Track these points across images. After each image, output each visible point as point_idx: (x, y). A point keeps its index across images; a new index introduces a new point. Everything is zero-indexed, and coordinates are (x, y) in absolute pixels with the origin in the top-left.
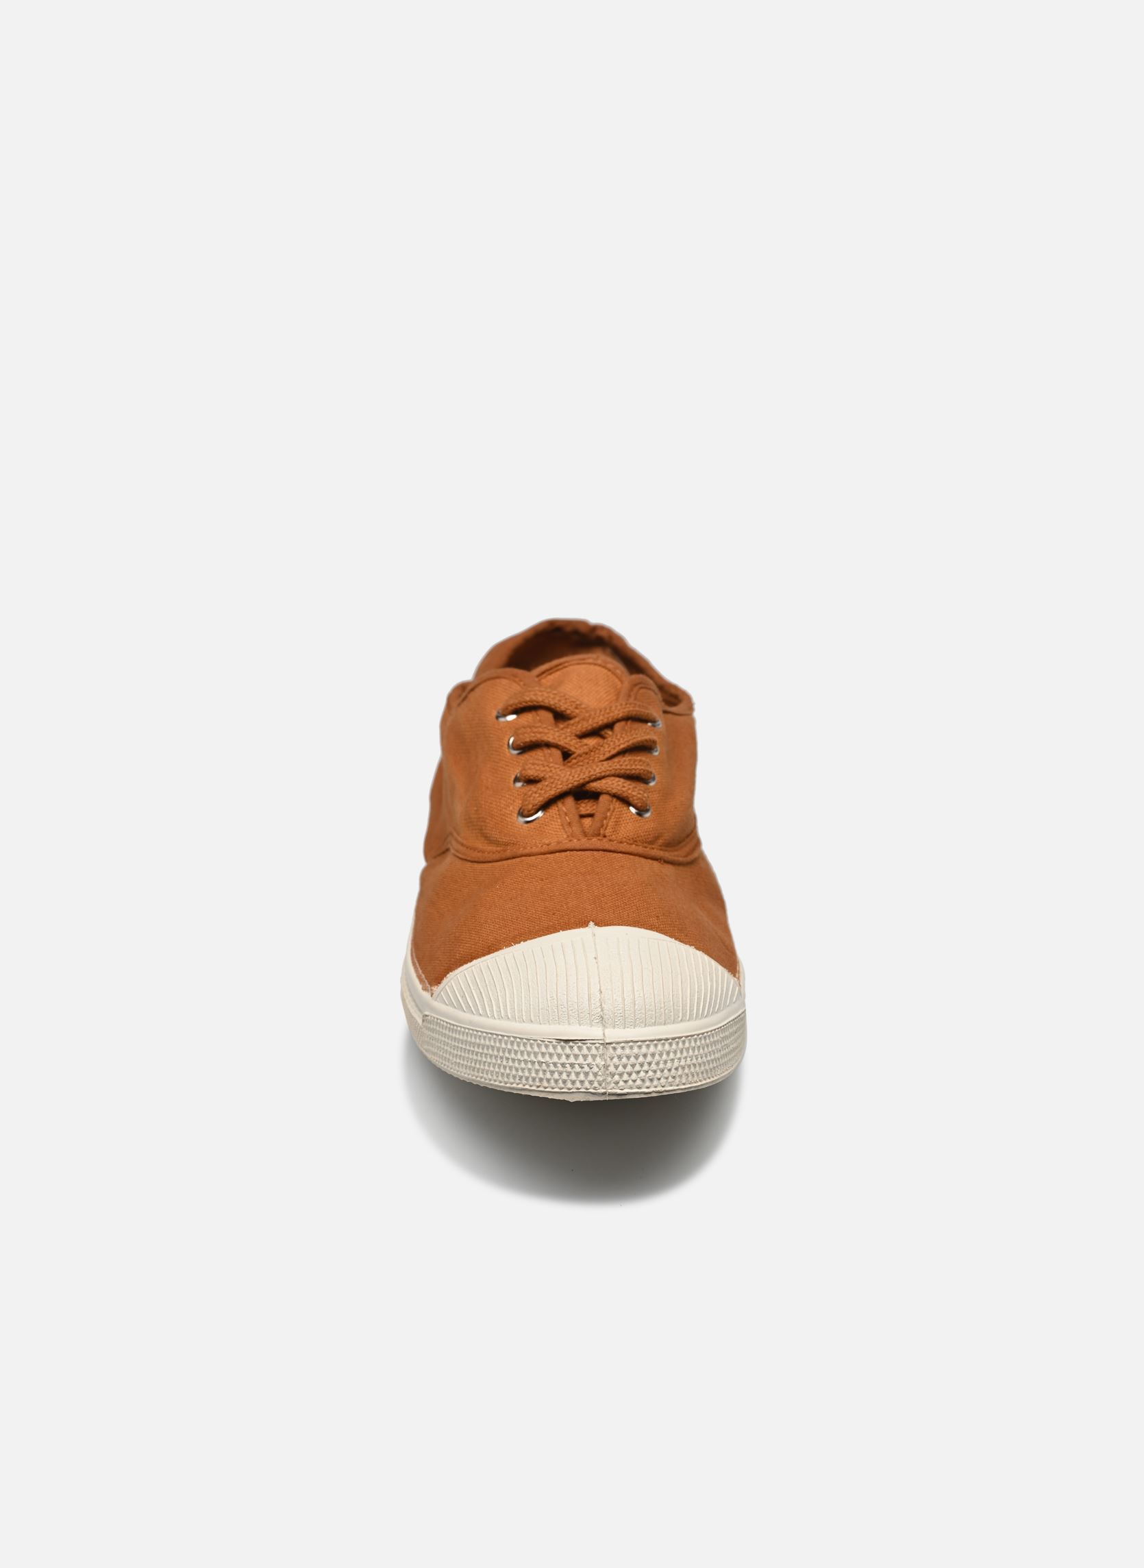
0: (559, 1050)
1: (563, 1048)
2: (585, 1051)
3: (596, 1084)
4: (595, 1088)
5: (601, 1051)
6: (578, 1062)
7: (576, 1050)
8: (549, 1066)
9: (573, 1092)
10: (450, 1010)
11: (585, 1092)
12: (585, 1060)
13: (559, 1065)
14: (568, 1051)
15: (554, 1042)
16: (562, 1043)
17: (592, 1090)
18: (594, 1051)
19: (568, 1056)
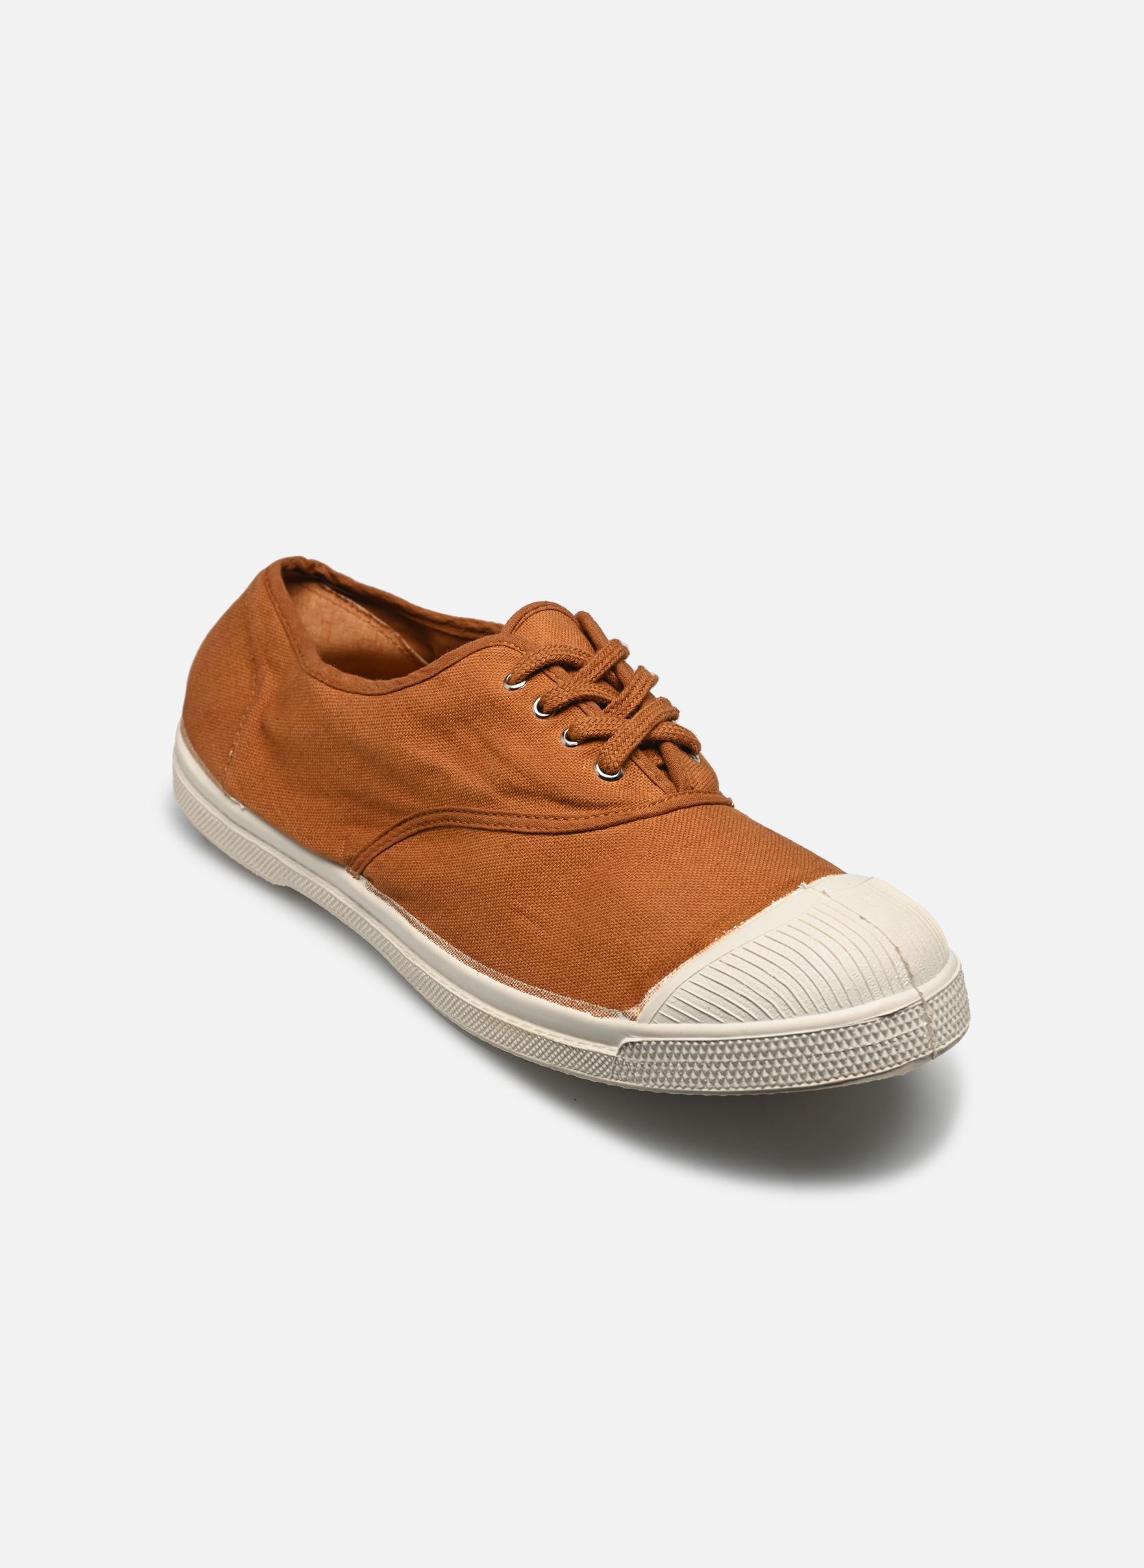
0: (884, 1027)
1: (887, 1023)
2: (908, 1019)
3: (924, 1049)
4: (924, 1053)
5: (922, 1012)
6: (905, 1032)
7: (901, 1021)
8: (876, 1047)
9: (905, 1065)
10: (749, 1025)
11: (915, 1061)
12: (910, 1028)
13: (887, 1042)
14: (893, 1024)
15: (878, 1021)
16: (887, 1019)
17: (921, 1056)
18: (916, 1015)
19: (893, 1030)
